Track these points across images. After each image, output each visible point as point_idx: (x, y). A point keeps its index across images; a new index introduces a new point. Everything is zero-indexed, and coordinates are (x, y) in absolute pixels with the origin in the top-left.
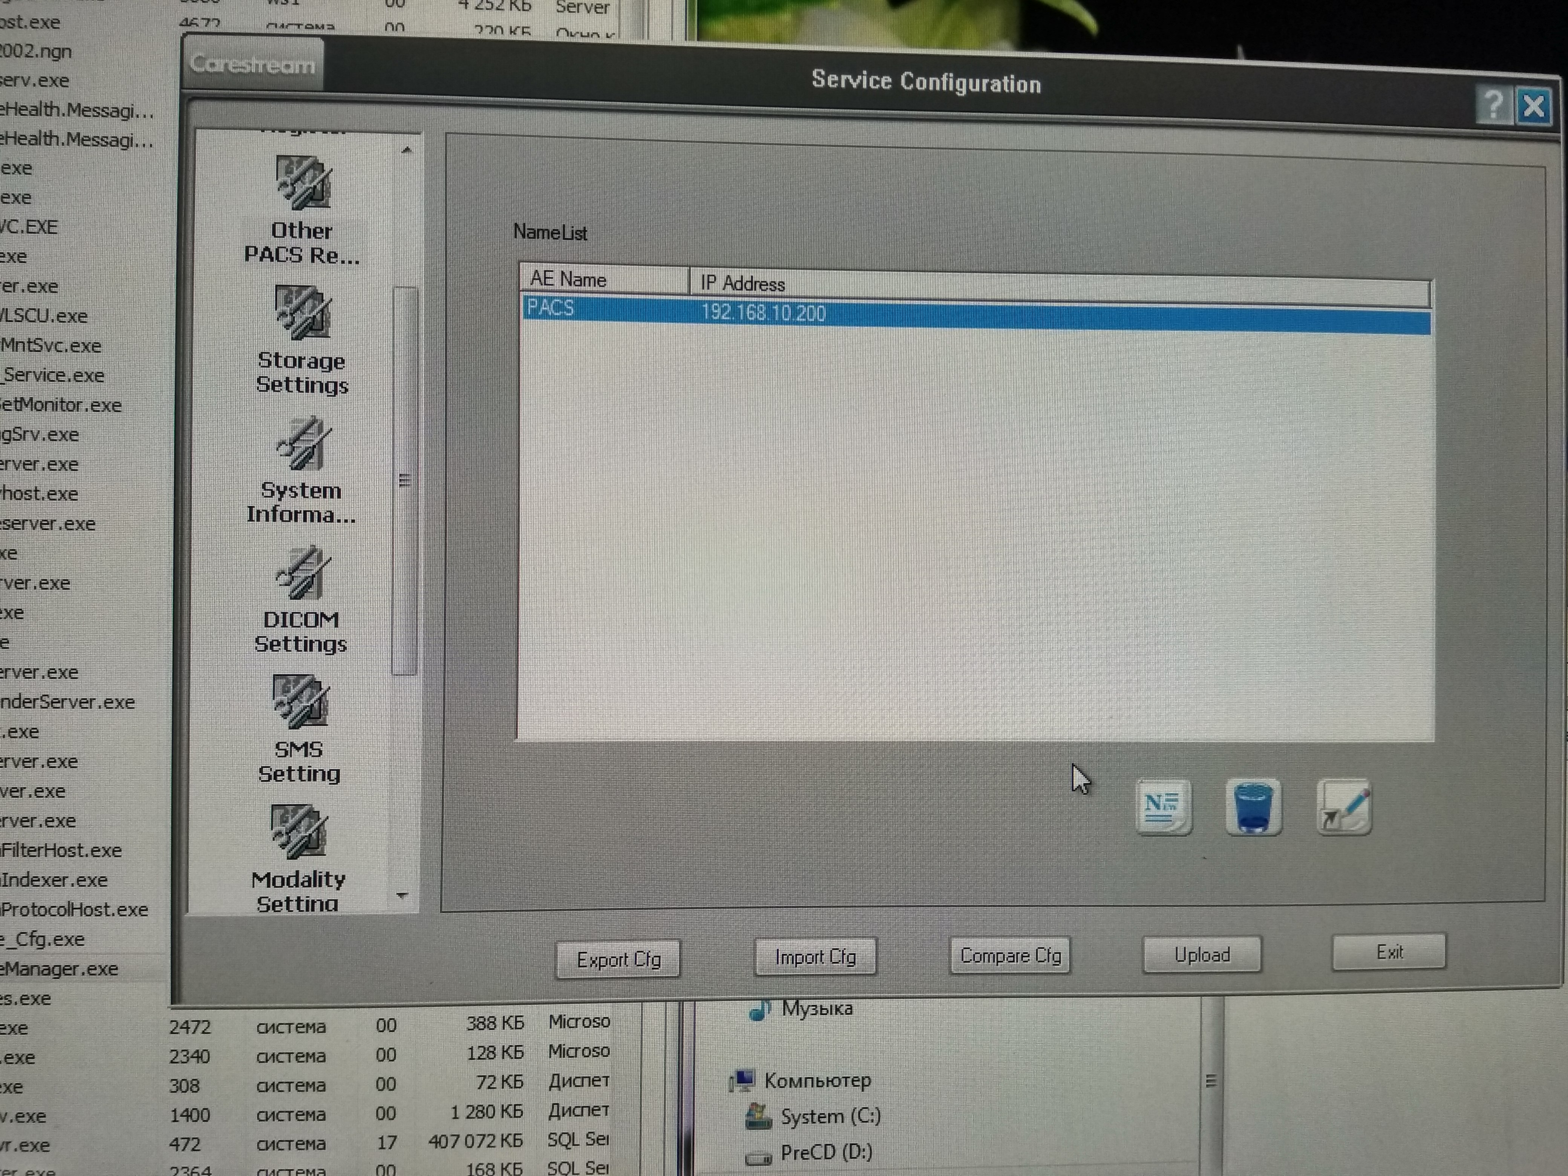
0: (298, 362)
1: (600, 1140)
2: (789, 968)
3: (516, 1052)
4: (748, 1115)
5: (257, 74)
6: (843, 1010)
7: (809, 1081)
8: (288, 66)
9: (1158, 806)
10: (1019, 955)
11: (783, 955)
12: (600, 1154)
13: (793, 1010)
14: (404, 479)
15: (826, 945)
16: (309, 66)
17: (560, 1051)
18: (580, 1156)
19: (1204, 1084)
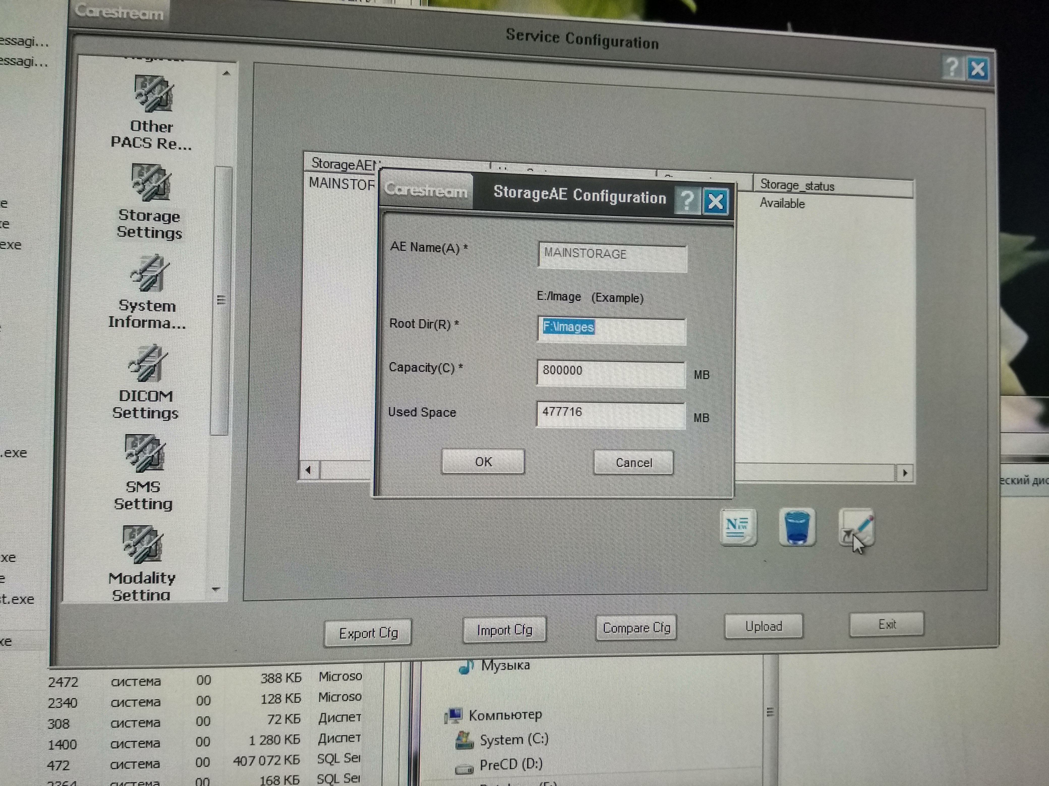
0: (147, 217)
1: (355, 759)
2: (486, 638)
3: (296, 698)
4: (458, 739)
5: (123, 19)
6: (523, 666)
7: (500, 716)
8: (144, 14)
9: (734, 527)
10: (642, 628)
11: (482, 629)
12: (354, 769)
13: (489, 667)
14: (220, 299)
15: (511, 622)
16: (159, 15)
17: (327, 697)
18: (341, 769)
19: (766, 714)
